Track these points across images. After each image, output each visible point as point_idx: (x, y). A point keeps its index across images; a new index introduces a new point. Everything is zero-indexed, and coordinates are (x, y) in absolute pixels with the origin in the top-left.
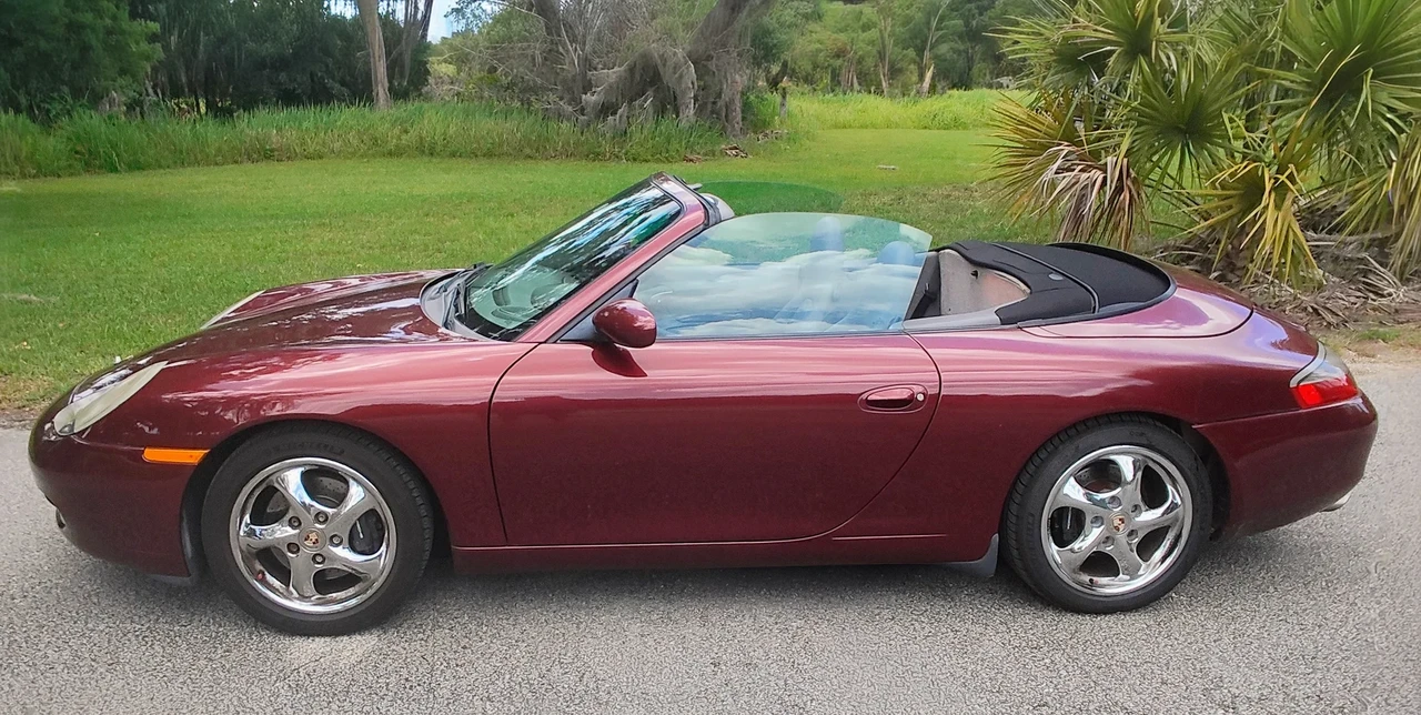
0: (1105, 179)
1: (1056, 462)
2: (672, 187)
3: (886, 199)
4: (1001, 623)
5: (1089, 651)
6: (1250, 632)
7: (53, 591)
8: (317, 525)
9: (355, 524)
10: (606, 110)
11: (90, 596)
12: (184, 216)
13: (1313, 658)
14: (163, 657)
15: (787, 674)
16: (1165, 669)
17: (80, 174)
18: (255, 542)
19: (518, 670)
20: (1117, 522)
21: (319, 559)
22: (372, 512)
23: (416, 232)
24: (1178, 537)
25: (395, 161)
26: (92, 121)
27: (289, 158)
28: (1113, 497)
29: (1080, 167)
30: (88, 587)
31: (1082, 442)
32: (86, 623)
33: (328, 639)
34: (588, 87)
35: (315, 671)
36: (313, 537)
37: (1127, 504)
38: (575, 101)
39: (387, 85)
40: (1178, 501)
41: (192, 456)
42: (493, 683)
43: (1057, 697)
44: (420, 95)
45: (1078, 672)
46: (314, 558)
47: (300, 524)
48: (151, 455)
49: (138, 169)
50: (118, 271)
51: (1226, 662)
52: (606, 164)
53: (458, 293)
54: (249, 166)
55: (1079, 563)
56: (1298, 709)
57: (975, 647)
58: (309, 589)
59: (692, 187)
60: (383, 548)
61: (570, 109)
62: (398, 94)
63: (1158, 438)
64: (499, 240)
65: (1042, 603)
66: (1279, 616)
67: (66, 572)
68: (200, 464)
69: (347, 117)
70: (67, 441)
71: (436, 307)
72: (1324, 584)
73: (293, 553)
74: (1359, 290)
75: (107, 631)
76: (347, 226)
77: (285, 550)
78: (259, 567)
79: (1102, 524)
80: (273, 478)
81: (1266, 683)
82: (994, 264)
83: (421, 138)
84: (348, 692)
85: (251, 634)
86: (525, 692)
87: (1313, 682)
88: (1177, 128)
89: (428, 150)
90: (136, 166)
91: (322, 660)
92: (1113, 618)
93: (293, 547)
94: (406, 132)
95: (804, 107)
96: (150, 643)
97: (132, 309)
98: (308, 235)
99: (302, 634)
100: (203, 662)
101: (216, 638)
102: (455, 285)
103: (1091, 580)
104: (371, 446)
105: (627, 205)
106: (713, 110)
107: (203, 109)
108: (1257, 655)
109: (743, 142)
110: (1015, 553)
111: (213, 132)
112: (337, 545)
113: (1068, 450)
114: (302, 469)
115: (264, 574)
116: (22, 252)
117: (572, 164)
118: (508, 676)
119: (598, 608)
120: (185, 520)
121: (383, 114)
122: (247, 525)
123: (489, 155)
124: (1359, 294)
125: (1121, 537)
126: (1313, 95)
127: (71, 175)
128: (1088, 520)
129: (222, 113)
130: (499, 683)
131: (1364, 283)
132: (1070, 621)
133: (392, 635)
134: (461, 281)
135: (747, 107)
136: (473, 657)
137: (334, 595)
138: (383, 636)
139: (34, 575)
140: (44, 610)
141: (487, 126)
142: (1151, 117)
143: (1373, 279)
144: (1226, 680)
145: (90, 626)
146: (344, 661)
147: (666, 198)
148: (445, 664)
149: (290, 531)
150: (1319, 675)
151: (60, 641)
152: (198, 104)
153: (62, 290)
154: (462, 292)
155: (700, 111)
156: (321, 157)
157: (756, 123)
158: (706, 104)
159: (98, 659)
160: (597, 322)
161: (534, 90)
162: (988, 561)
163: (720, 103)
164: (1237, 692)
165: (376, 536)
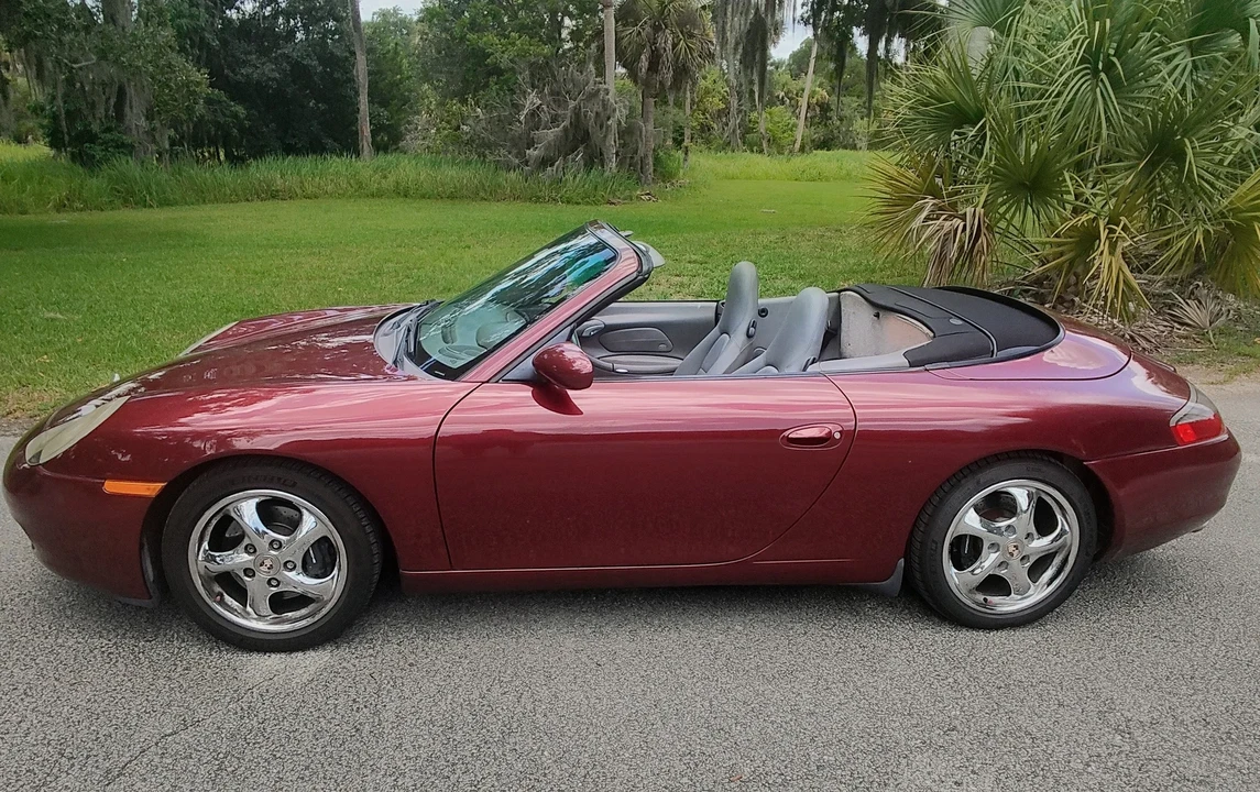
0: (965, 226)
1: (958, 494)
2: (607, 235)
3: (772, 238)
4: (904, 639)
5: (987, 669)
6: (1129, 650)
7: (31, 603)
8: (273, 552)
9: (308, 550)
10: (545, 162)
11: (64, 609)
12: (200, 245)
13: (1192, 678)
14: (124, 675)
15: (712, 695)
16: (1059, 689)
17: (119, 209)
18: (212, 567)
19: (461, 689)
20: (1011, 549)
21: (274, 583)
22: (325, 539)
23: (390, 261)
24: (1065, 561)
25: (377, 201)
26: (129, 166)
27: (290, 198)
28: (1009, 526)
29: (944, 216)
30: (65, 599)
31: (983, 477)
32: (57, 638)
33: (283, 655)
34: (531, 144)
35: (267, 691)
36: (268, 563)
37: (1021, 533)
38: (520, 154)
39: (370, 140)
40: (1067, 528)
41: (149, 489)
42: (436, 704)
43: (964, 720)
44: (398, 148)
45: (980, 693)
46: (269, 582)
47: (255, 551)
48: (111, 487)
49: (168, 205)
50: (136, 292)
51: (1113, 682)
52: (546, 205)
53: (409, 330)
54: (258, 204)
55: (976, 584)
56: (1189, 735)
57: (882, 664)
58: (265, 609)
59: (624, 234)
60: (335, 571)
61: (517, 161)
62: (380, 148)
63: (1051, 472)
64: (457, 268)
65: (939, 618)
66: (1153, 632)
67: (47, 582)
68: (158, 496)
69: (337, 164)
70: (33, 470)
71: (387, 344)
72: (1186, 598)
73: (250, 577)
74: (1166, 321)
75: (74, 647)
76: (333, 255)
77: (242, 575)
78: (218, 589)
79: (998, 550)
80: (230, 508)
81: (1155, 705)
82: (896, 307)
83: (397, 183)
84: (297, 715)
85: (211, 649)
86: (466, 713)
87: (1197, 704)
88: (1024, 184)
89: (403, 193)
90: (165, 203)
91: (275, 679)
92: (1004, 633)
93: (249, 572)
94: (385, 177)
95: (702, 163)
96: (114, 660)
97: (143, 326)
98: (300, 263)
99: (259, 650)
100: (161, 681)
101: (178, 653)
102: (407, 321)
103: (985, 600)
104: (323, 478)
105: (566, 250)
106: (632, 164)
107: (222, 157)
108: (1140, 674)
109: (655, 189)
110: (918, 575)
111: (227, 175)
112: (291, 570)
113: (970, 484)
114: (257, 500)
115: (222, 595)
116: (58, 275)
117: (518, 205)
118: (450, 697)
119: (536, 621)
120: (146, 547)
121: (367, 165)
122: (205, 551)
123: (452, 197)
124: (1166, 324)
125: (1015, 562)
126: (1141, 160)
127: (112, 209)
128: (986, 546)
129: (235, 160)
130: (442, 704)
131: (1169, 314)
132: (966, 637)
133: (344, 651)
134: (413, 316)
135: (657, 160)
136: (418, 675)
137: (290, 614)
138: (335, 652)
139: (16, 586)
140: (18, 624)
141: (451, 174)
142: (1003, 175)
143: (1177, 312)
144: (1117, 702)
145: (60, 641)
146: (296, 680)
147: (601, 246)
148: (391, 683)
149: (246, 557)
150: (1201, 697)
151: (28, 659)
152: (218, 154)
153: (85, 309)
154: (413, 330)
155: (620, 164)
156: (316, 197)
157: (664, 174)
158: (625, 158)
159: (62, 679)
160: (537, 364)
161: (488, 146)
162: (894, 582)
163: (637, 158)
164: (1130, 715)
165: (328, 560)
